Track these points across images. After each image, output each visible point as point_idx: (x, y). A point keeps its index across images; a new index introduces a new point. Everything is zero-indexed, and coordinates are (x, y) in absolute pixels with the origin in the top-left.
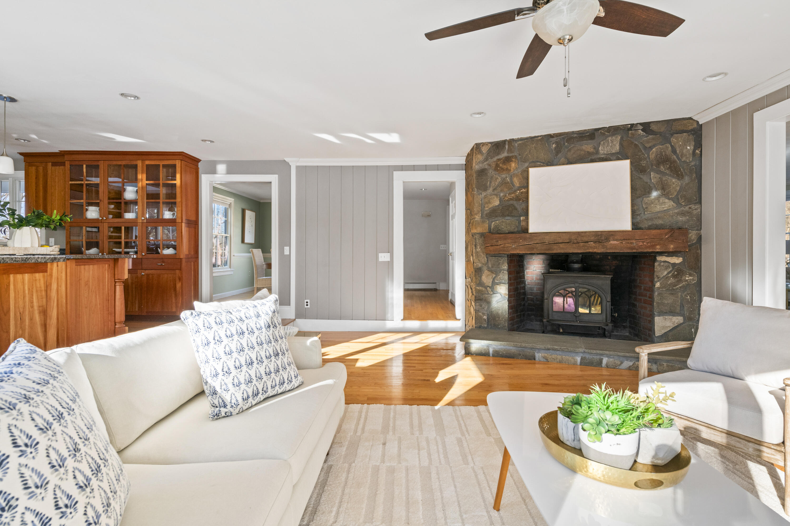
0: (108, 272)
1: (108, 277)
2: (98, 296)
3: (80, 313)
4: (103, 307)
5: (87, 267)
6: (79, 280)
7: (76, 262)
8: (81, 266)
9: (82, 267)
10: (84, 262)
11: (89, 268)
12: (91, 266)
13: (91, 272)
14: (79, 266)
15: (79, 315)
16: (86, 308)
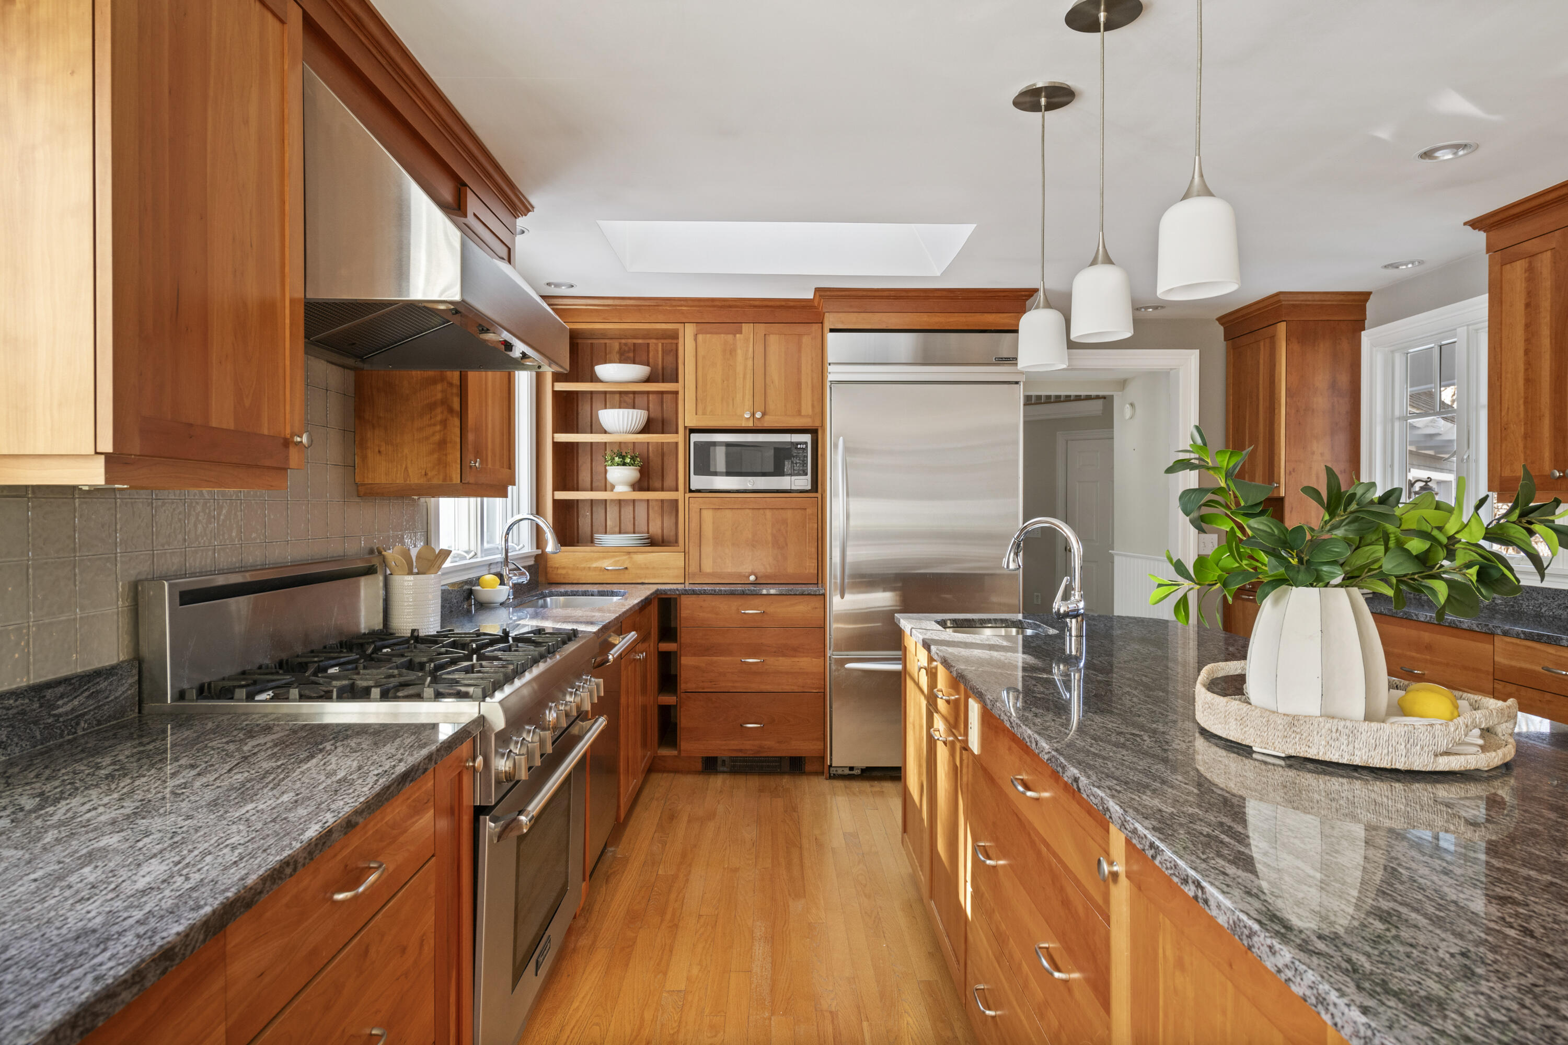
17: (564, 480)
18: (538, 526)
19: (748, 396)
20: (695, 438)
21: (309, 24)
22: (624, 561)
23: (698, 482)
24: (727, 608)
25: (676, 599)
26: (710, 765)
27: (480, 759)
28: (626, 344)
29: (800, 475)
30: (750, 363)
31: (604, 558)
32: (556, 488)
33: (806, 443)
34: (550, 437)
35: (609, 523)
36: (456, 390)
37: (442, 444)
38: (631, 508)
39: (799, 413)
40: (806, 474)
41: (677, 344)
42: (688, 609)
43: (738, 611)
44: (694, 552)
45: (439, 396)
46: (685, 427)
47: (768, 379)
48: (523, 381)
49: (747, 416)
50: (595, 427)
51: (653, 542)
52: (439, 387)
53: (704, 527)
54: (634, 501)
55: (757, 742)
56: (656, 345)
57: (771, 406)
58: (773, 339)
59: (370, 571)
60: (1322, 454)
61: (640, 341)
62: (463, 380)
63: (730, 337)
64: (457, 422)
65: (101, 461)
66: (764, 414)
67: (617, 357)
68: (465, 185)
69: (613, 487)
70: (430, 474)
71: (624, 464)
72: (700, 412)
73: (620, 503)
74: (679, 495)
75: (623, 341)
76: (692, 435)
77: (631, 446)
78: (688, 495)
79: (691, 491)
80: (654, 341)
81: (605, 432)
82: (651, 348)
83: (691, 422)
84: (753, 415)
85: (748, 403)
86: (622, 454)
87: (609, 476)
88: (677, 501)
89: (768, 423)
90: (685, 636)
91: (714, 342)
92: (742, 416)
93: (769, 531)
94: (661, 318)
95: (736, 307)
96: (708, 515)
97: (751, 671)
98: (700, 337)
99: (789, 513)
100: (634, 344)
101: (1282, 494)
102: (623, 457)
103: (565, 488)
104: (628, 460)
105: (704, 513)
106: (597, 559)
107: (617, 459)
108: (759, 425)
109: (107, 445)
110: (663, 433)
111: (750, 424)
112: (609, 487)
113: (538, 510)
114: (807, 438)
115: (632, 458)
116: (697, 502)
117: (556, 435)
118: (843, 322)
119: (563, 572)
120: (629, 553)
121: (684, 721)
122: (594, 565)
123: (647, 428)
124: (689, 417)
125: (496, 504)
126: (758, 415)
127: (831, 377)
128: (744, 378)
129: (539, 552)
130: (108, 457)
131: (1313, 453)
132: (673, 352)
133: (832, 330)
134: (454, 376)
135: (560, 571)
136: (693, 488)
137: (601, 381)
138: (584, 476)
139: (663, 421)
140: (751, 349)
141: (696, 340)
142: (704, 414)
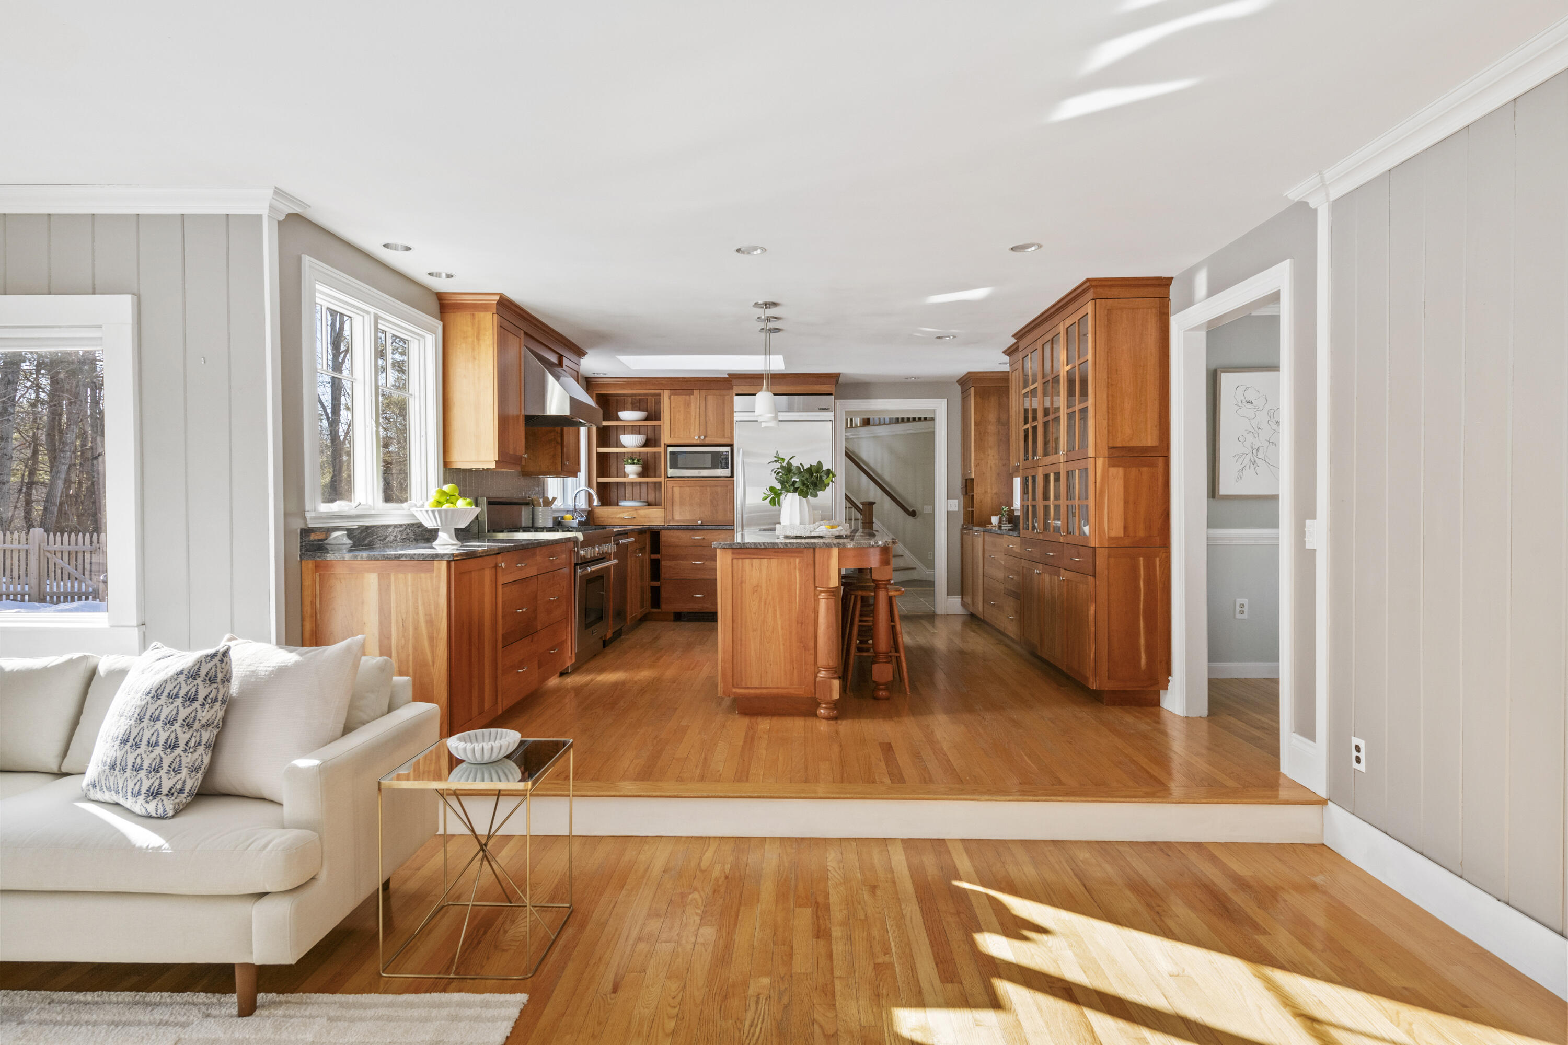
0: (800, 570)
1: (800, 581)
2: (778, 613)
3: (743, 638)
4: (791, 633)
5: (756, 562)
6: (742, 582)
7: (733, 553)
8: (744, 560)
9: (747, 561)
10: (749, 554)
11: (760, 564)
12: (765, 561)
13: (764, 572)
14: (740, 560)
15: (741, 640)
16: (754, 630)
17: (603, 472)
18: (589, 493)
19: (697, 427)
20: (670, 449)
21: (526, 333)
22: (633, 514)
23: (671, 472)
24: (684, 536)
25: (659, 532)
26: (678, 617)
27: (576, 549)
28: (635, 399)
29: (724, 468)
30: (698, 410)
31: (623, 512)
32: (598, 476)
33: (728, 452)
34: (595, 450)
35: (626, 495)
36: (559, 435)
37: (554, 456)
38: (639, 487)
39: (724, 436)
40: (728, 468)
41: (660, 399)
42: (664, 536)
43: (690, 538)
44: (669, 508)
45: (553, 437)
46: (665, 444)
47: (707, 418)
48: (583, 431)
49: (696, 438)
50: (618, 444)
51: (649, 504)
52: (552, 434)
53: (675, 496)
54: (640, 483)
55: (700, 605)
56: (651, 399)
57: (709, 433)
58: (709, 397)
59: (527, 504)
60: (993, 456)
61: (643, 397)
62: (562, 431)
63: (688, 397)
64: (560, 447)
65: (494, 463)
66: (705, 437)
67: (630, 406)
68: (562, 356)
69: (628, 475)
70: (550, 467)
71: (634, 463)
72: (672, 435)
73: (633, 484)
74: (662, 479)
75: (634, 397)
76: (669, 448)
77: (638, 454)
78: (666, 479)
79: (668, 477)
80: (650, 397)
81: (624, 447)
82: (649, 401)
83: (668, 441)
84: (700, 437)
85: (697, 431)
86: (632, 458)
87: (626, 470)
88: (661, 482)
89: (707, 441)
90: (663, 550)
91: (679, 399)
92: (694, 438)
93: (709, 498)
94: (652, 387)
95: (690, 381)
96: (677, 490)
97: (697, 568)
98: (672, 397)
99: (719, 489)
100: (640, 399)
101: (973, 476)
102: (633, 460)
103: (603, 476)
104: (635, 461)
105: (675, 488)
106: (620, 513)
107: (630, 461)
108: (703, 443)
109: (497, 459)
110: (655, 447)
111: (698, 442)
112: (626, 475)
113: (589, 485)
114: (728, 449)
115: (638, 460)
116: (671, 483)
117: (598, 449)
118: (742, 390)
119: (603, 519)
120: (636, 509)
121: (664, 594)
122: (618, 516)
123: (646, 444)
124: (666, 438)
125: (569, 480)
126: (702, 437)
127: (735, 419)
128: (695, 418)
129: (590, 509)
130: (496, 461)
131: (988, 455)
132: (658, 403)
133: (737, 395)
134: (559, 428)
135: (601, 519)
136: (669, 476)
137: (622, 420)
138: (613, 470)
139: (655, 440)
140: (698, 404)
141: (670, 398)
142: (674, 437)
